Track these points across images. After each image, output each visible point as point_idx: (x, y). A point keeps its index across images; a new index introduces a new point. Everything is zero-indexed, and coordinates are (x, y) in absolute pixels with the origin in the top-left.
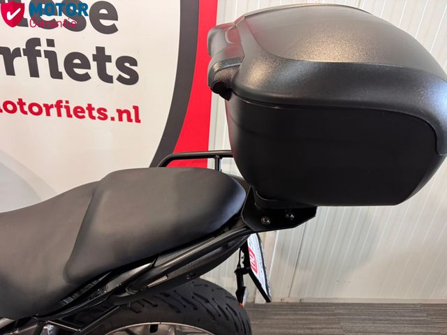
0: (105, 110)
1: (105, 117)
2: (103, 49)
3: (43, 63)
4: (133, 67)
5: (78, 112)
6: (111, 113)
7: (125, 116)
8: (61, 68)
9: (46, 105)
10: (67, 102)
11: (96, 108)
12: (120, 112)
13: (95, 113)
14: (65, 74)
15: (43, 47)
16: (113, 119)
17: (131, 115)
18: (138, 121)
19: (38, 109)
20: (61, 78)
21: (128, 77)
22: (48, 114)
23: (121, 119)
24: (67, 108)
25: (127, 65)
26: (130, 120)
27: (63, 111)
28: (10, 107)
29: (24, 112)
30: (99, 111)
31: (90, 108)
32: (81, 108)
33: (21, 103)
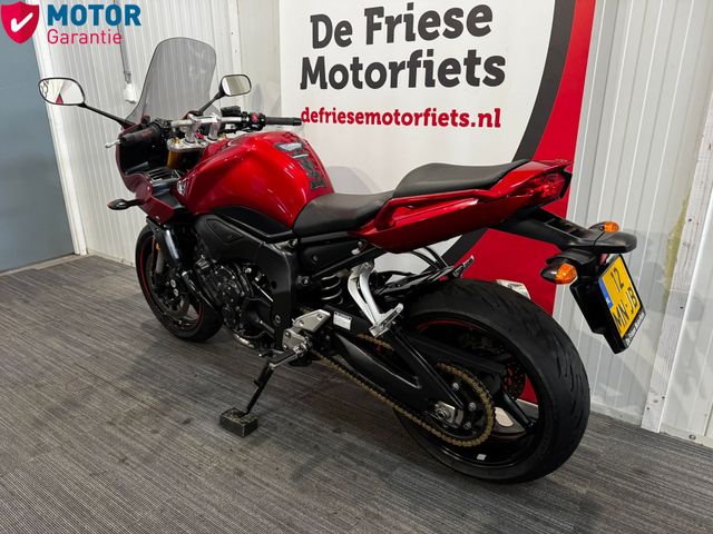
0: (467, 115)
1: (467, 123)
2: (475, 51)
3: (421, 72)
4: (500, 67)
5: (442, 120)
6: (473, 118)
7: (485, 120)
8: (435, 76)
9: (416, 115)
10: (435, 110)
11: (460, 114)
12: (481, 117)
13: (458, 120)
14: (437, 82)
15: (424, 57)
16: (473, 125)
17: (491, 120)
18: (498, 125)
19: (410, 119)
20: (433, 86)
21: (493, 77)
22: (417, 124)
23: (481, 125)
24: (434, 115)
25: (495, 65)
26: (489, 125)
27: (430, 119)
28: (387, 119)
29: (398, 123)
30: (461, 117)
31: (454, 114)
32: (445, 115)
33: (397, 114)
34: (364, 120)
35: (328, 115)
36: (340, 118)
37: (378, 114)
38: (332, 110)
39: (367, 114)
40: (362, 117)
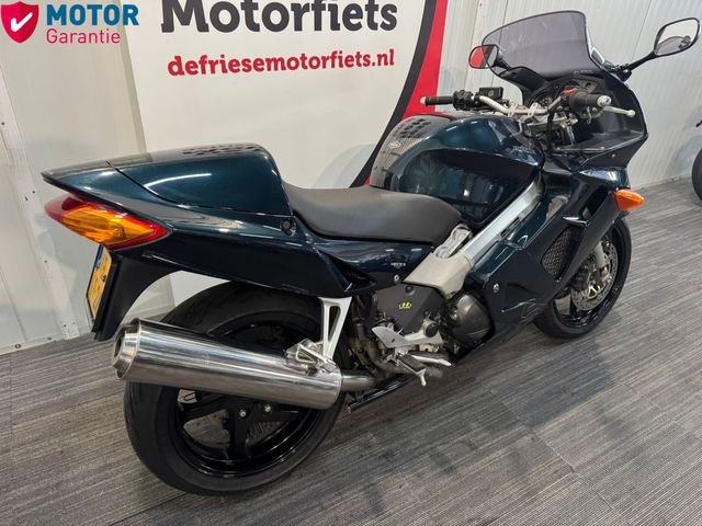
0: (369, 56)
1: (369, 63)
5: (348, 62)
6: (374, 59)
7: (383, 59)
9: (323, 58)
10: (341, 52)
11: (363, 54)
12: (380, 57)
13: (362, 61)
16: (374, 64)
17: (386, 59)
18: (392, 63)
19: (318, 62)
22: (324, 67)
23: (379, 64)
24: (340, 58)
26: (386, 63)
27: (337, 61)
28: (293, 64)
29: (305, 67)
30: (364, 59)
31: (358, 56)
32: (351, 57)
33: (303, 57)
34: (265, 67)
35: (213, 64)
36: (233, 66)
37: (282, 60)
38: (220, 59)
39: (269, 61)
40: (262, 63)
